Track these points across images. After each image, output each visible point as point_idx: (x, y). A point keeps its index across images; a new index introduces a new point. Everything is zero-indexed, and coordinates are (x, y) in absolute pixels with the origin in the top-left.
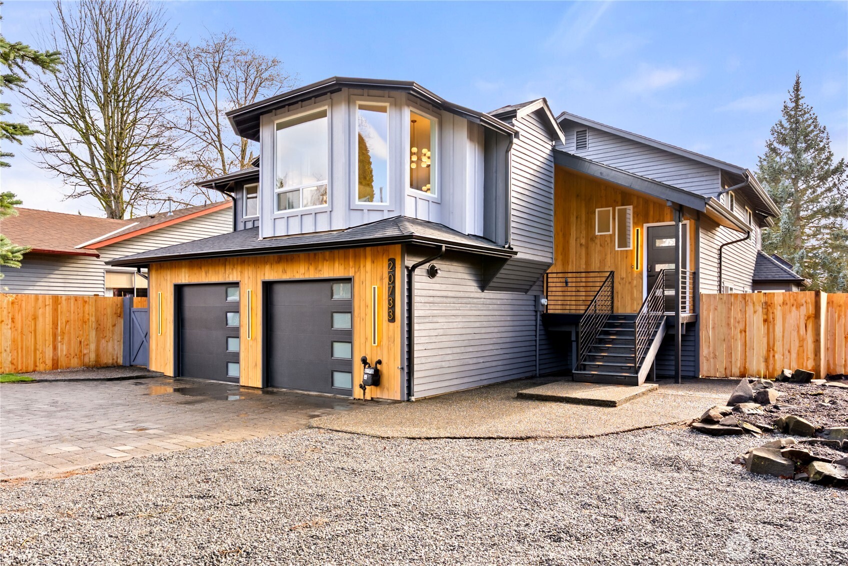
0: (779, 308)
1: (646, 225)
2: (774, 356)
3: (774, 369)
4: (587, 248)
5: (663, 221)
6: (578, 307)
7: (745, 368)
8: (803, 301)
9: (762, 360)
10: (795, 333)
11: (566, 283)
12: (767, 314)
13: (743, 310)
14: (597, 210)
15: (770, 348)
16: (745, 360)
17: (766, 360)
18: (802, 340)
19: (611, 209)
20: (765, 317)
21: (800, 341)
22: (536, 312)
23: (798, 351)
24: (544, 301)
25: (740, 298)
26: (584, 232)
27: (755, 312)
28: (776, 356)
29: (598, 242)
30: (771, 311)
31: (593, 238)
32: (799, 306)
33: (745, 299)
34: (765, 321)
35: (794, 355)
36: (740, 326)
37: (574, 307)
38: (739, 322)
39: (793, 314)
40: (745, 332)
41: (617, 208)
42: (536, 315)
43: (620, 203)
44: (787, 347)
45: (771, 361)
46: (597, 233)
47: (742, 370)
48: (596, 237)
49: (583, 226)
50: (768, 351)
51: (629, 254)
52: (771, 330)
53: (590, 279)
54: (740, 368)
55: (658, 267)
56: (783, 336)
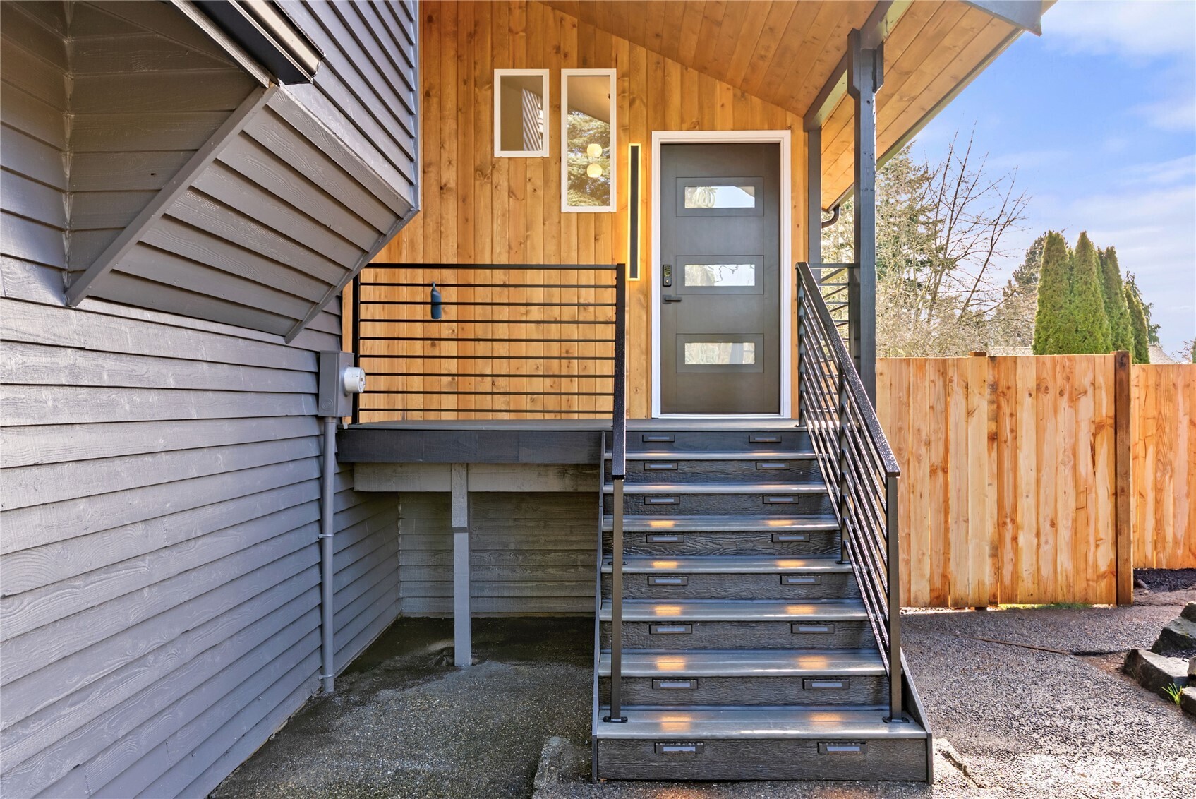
0: (1028, 401)
1: (659, 137)
2: (1015, 539)
3: (1016, 575)
4: (464, 200)
5: (713, 128)
6: (434, 402)
7: (945, 577)
8: (1086, 382)
9: (987, 550)
10: (1066, 472)
11: (435, 304)
12: (996, 417)
13: (940, 407)
14: (498, 73)
15: (1006, 517)
16: (946, 553)
17: (996, 553)
18: (1083, 491)
19: (545, 73)
20: (993, 426)
21: (1078, 494)
22: (321, 419)
23: (1075, 521)
24: (352, 378)
25: (931, 373)
26: (452, 147)
27: (970, 413)
28: (1021, 539)
29: (501, 179)
30: (1007, 410)
31: (486, 170)
32: (1075, 397)
33: (943, 374)
34: (993, 437)
35: (1064, 534)
36: (935, 456)
37: (417, 401)
38: (928, 443)
39: (1061, 417)
40: (945, 471)
41: (565, 73)
42: (322, 436)
43: (574, 57)
44: (1046, 511)
45: (1008, 554)
46: (498, 153)
47: (938, 583)
48: (494, 164)
49: (450, 125)
50: (1001, 525)
51: (606, 226)
52: (1007, 464)
53: (477, 313)
54: (931, 580)
55: (694, 275)
56: (1038, 481)
